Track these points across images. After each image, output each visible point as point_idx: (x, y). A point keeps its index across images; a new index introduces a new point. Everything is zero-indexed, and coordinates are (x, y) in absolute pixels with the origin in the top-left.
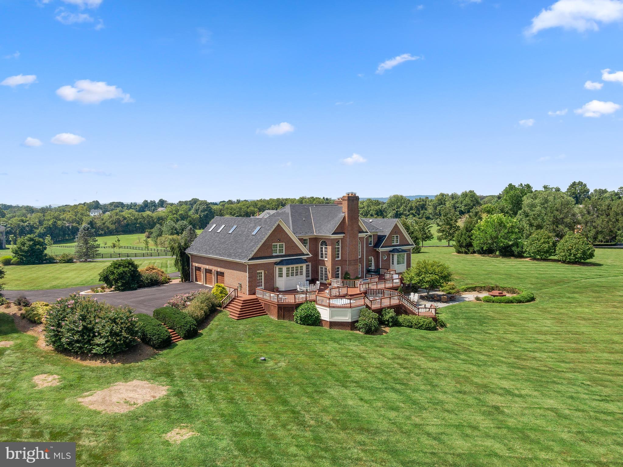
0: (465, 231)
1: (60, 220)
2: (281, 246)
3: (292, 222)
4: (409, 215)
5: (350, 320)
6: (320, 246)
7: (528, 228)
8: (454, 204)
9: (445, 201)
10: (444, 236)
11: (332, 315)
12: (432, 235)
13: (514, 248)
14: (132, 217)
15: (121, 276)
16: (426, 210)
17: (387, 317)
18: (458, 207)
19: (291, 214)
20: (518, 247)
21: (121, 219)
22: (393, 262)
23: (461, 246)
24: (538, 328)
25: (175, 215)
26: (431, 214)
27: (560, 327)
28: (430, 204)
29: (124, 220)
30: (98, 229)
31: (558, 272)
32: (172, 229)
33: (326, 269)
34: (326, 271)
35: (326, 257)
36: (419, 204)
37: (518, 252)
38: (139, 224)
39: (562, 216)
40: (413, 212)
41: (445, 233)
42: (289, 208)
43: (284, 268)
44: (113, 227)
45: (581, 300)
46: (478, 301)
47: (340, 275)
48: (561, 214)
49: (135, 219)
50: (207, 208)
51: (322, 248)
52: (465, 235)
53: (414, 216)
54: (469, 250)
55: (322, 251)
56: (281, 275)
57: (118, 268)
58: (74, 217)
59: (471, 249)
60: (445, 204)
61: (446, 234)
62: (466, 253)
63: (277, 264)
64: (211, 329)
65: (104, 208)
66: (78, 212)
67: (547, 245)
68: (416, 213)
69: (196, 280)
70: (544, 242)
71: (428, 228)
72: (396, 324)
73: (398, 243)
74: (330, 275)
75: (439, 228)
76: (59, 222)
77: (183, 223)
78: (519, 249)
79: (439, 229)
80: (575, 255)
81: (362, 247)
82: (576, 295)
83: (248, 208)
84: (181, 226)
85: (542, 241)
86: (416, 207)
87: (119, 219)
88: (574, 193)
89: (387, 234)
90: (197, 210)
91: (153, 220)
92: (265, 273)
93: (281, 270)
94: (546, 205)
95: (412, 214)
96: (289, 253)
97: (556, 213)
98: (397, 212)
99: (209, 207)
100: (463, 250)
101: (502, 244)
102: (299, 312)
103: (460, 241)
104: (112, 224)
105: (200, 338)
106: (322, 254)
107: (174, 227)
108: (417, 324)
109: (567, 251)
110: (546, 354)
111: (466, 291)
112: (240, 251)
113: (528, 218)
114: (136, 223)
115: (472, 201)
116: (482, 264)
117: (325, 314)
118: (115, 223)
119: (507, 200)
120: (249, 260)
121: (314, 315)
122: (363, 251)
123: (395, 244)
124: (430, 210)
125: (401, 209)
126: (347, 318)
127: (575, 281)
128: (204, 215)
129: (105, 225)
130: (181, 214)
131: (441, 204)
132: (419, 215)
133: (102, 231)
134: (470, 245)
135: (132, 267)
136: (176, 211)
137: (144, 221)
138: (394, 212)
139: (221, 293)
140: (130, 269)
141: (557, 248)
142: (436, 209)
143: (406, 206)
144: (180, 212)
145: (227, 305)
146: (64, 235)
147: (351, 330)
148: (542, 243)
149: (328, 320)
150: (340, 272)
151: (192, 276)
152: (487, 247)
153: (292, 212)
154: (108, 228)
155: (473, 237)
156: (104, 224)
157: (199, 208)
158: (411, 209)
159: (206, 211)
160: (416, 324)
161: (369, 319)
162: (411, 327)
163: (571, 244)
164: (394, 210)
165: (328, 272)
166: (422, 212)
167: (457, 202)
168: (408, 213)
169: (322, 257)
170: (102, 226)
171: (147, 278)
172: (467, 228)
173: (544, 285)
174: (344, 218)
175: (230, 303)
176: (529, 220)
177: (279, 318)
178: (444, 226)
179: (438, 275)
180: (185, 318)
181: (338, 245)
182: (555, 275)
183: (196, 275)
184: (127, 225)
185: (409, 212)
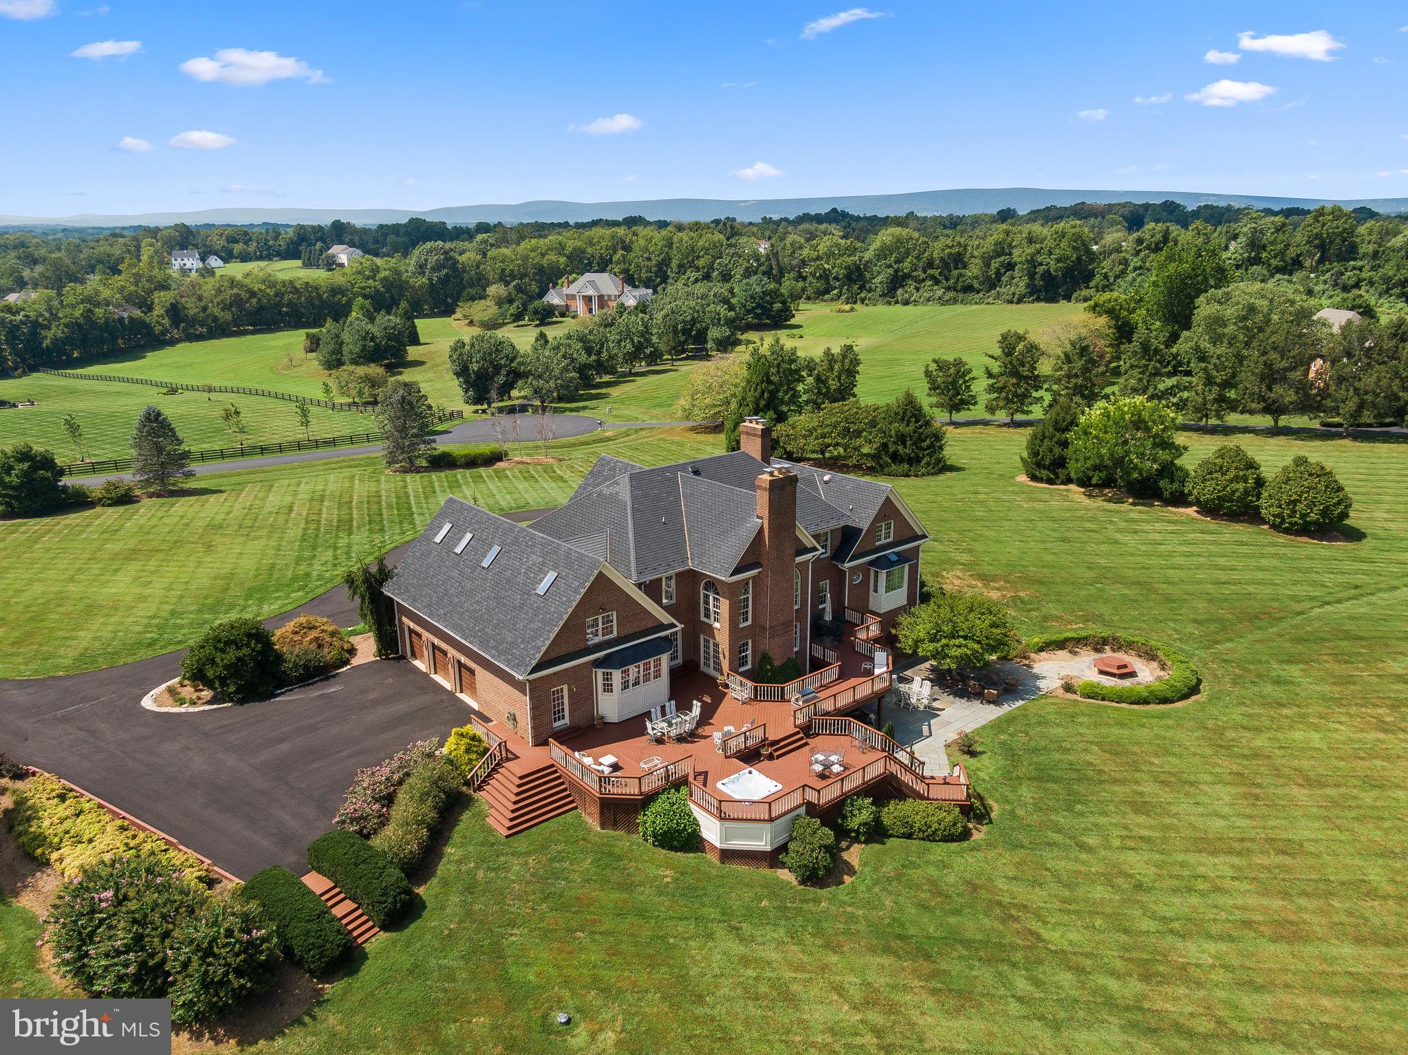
0: (1051, 430)
1: (98, 305)
2: (608, 621)
3: (635, 534)
4: (924, 280)
5: (768, 848)
6: (702, 592)
7: (1200, 387)
8: (1033, 255)
9: (1011, 246)
10: (1001, 404)
11: (726, 836)
12: (974, 397)
13: (1163, 483)
14: (268, 291)
15: (235, 669)
16: (965, 267)
17: (854, 823)
18: (1041, 264)
19: (633, 509)
20: (1172, 482)
21: (244, 295)
22: (876, 586)
23: (1039, 465)
24: (1200, 822)
25: (371, 282)
26: (976, 277)
27: (1251, 817)
28: (976, 253)
29: (250, 297)
30: (192, 322)
31: (1260, 575)
32: (364, 338)
33: (716, 645)
34: (716, 651)
35: (716, 620)
36: (950, 254)
37: (1172, 493)
38: (287, 306)
39: (1284, 364)
40: (936, 272)
41: (1004, 395)
42: (628, 488)
43: (617, 675)
44: (227, 316)
45: (1303, 694)
46: (1069, 696)
47: (750, 659)
48: (1282, 359)
49: (277, 294)
50: (446, 259)
51: (707, 597)
52: (1051, 438)
53: (937, 282)
54: (1057, 477)
55: (707, 603)
56: (608, 688)
57: (223, 651)
58: (133, 288)
59: (1062, 473)
60: (1010, 254)
61: (1006, 398)
62: (1050, 482)
63: (598, 664)
64: (445, 883)
65: (204, 245)
66: (140, 276)
67: (1241, 486)
68: (940, 274)
69: (414, 655)
70: (1236, 479)
71: (965, 382)
72: (876, 833)
73: (891, 539)
74: (725, 664)
75: (991, 381)
76: (99, 311)
77: (389, 320)
78: (1176, 486)
79: (992, 386)
80: (1303, 516)
81: (804, 584)
82: (1294, 671)
83: (543, 255)
84: (385, 328)
85: (1231, 475)
86: (942, 259)
87: (239, 295)
88: (1318, 236)
89: (865, 526)
90: (421, 267)
91: (320, 296)
92: (570, 690)
93: (607, 677)
94: (1249, 323)
95: (933, 277)
96: (630, 630)
97: (1274, 355)
98: (896, 271)
99: (451, 258)
100: (1044, 473)
101: (1135, 475)
102: (651, 819)
103: (1038, 453)
104: (223, 310)
105: (418, 923)
106: (707, 610)
107: (367, 333)
108: (924, 828)
109: (1288, 504)
110: (1212, 947)
111: (1041, 650)
112: (509, 637)
113: (1204, 365)
114: (279, 305)
115: (1074, 248)
116: (1084, 536)
117: (711, 830)
118: (231, 305)
119: (1158, 286)
120: (533, 671)
121: (684, 829)
122: (804, 593)
123: (883, 541)
124: (974, 270)
125: (906, 264)
126: (762, 842)
127: (1299, 614)
128: (439, 278)
129: (209, 312)
130: (385, 278)
131: (1003, 253)
132: (947, 279)
133: (202, 326)
134: (1060, 463)
135: (258, 642)
136: (372, 270)
137: (299, 298)
138: (890, 271)
139: (468, 751)
140: (253, 650)
141: (1265, 494)
142: (988, 266)
143: (918, 258)
144: (383, 274)
145: (484, 781)
146: (114, 338)
147: (771, 867)
148: (1231, 481)
149: (718, 845)
150: (749, 652)
151: (404, 642)
152: (1100, 478)
153: (634, 497)
154: (215, 319)
155: (1069, 451)
156: (205, 309)
157: (426, 260)
158: (930, 264)
159: (445, 267)
160: (920, 830)
161: (812, 851)
162: (909, 836)
163: (1299, 490)
164: (890, 266)
165: (721, 656)
166: (955, 273)
167: (1039, 252)
168: (922, 276)
169: (707, 616)
170: (201, 314)
171: (296, 665)
172: (1056, 422)
173: (1224, 629)
174: (761, 530)
175: (489, 775)
176: (1205, 369)
177: (603, 826)
178: (1003, 379)
179: (979, 642)
180: (381, 874)
181: (746, 592)
182: (1251, 589)
183: (411, 642)
184: (261, 309)
185: (925, 272)
